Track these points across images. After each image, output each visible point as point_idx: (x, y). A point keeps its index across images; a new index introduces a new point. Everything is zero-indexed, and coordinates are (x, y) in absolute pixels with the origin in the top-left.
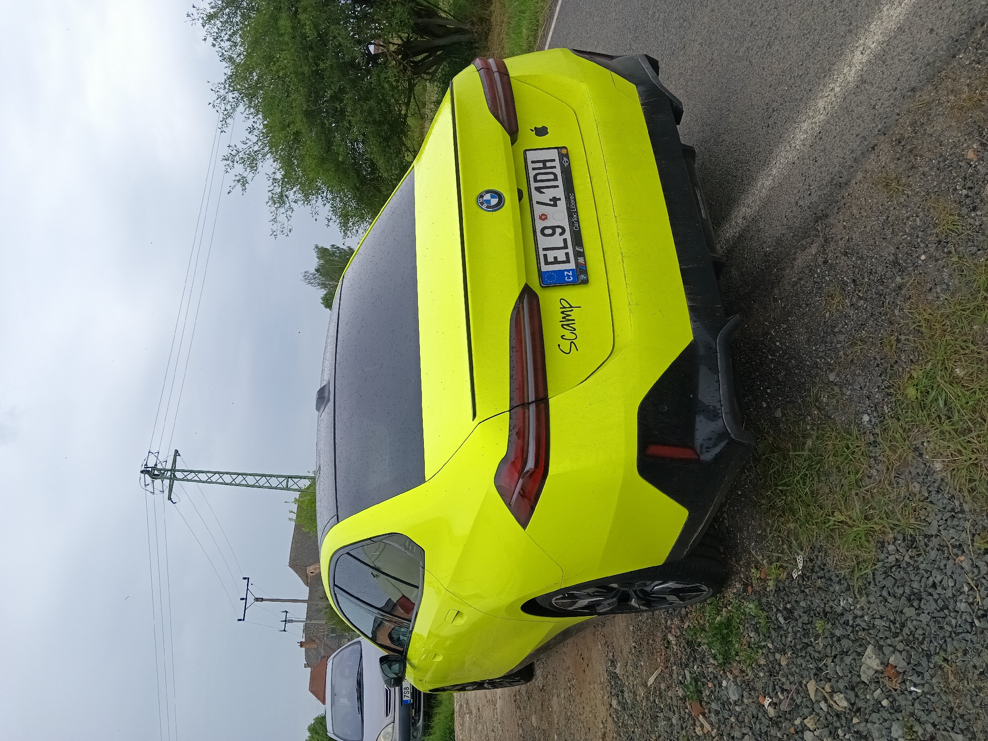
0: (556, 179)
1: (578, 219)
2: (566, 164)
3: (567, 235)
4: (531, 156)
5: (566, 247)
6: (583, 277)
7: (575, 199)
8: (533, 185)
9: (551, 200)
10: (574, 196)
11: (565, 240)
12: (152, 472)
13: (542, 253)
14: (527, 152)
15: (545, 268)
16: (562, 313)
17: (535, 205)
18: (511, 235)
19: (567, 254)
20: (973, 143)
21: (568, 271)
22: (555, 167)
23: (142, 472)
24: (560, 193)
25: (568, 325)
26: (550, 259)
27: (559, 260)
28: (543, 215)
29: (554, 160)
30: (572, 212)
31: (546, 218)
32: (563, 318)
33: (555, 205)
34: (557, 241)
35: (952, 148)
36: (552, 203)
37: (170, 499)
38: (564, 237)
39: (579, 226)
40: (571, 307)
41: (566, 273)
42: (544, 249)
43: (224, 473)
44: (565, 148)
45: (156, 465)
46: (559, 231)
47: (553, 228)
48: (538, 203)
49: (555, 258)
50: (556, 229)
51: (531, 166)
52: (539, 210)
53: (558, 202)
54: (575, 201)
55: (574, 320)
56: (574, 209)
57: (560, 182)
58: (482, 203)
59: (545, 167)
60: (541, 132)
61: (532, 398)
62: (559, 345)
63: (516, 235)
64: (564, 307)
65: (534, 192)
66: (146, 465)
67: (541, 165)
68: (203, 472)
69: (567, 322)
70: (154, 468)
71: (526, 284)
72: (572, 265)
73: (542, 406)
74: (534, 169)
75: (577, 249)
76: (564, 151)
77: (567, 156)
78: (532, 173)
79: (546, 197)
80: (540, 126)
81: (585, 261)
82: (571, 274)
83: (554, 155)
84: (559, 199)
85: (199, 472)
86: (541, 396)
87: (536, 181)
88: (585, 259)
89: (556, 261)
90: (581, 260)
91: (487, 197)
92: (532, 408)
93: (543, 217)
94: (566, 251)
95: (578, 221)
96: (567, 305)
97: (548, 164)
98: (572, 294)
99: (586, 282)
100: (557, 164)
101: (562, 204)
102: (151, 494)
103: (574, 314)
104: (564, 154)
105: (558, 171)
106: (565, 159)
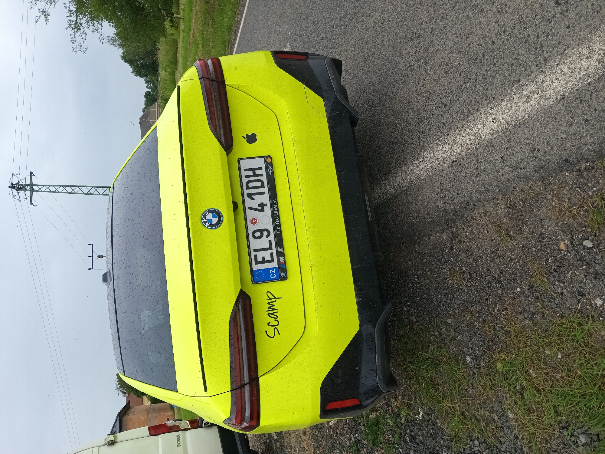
0: (263, 186)
1: (280, 222)
2: (271, 172)
3: (272, 238)
4: (245, 164)
5: (270, 248)
6: (283, 274)
7: (277, 204)
8: (246, 192)
9: (259, 206)
10: (277, 202)
11: (270, 242)
12: (16, 187)
13: (253, 254)
14: (241, 161)
15: (256, 267)
16: (269, 303)
17: (248, 211)
18: (228, 250)
19: (272, 254)
20: (566, 239)
21: (272, 269)
22: (262, 175)
23: (10, 187)
24: (265, 199)
25: (272, 314)
26: (260, 259)
27: (266, 259)
28: (254, 219)
29: (261, 169)
30: (276, 217)
31: (256, 222)
32: (269, 308)
33: (262, 210)
34: (264, 243)
35: (549, 234)
36: (260, 208)
37: (31, 203)
38: (269, 239)
39: (281, 229)
40: (275, 298)
41: (271, 271)
42: (255, 251)
43: (66, 186)
44: (270, 157)
45: (19, 182)
46: (265, 233)
47: (261, 231)
48: (250, 208)
49: (263, 258)
50: (264, 232)
51: (244, 174)
52: (251, 214)
53: (265, 207)
54: (278, 206)
55: (277, 309)
56: (276, 214)
57: (266, 189)
58: (205, 222)
59: (254, 175)
60: (251, 139)
61: (246, 380)
62: (266, 332)
63: (232, 249)
64: (270, 299)
65: (247, 199)
66: (12, 183)
67: (251, 173)
68: (51, 186)
69: (272, 312)
70: (18, 184)
71: (241, 290)
72: (275, 264)
73: (254, 383)
74: (246, 177)
75: (279, 250)
76: (269, 160)
77: (271, 164)
78: (245, 181)
79: (255, 203)
80: (250, 134)
81: (285, 261)
82: (274, 272)
83: (261, 163)
84: (266, 205)
85: (50, 186)
86: (254, 377)
87: (248, 188)
88: (284, 258)
89: (264, 261)
90: (282, 260)
91: (209, 216)
92: (247, 388)
93: (254, 221)
94: (271, 251)
95: (280, 225)
96: (272, 297)
97: (258, 172)
98: (275, 288)
99: (285, 278)
100: (263, 172)
101: (268, 209)
102: (18, 201)
103: (277, 305)
104: (269, 163)
105: (264, 179)
106: (270, 167)
